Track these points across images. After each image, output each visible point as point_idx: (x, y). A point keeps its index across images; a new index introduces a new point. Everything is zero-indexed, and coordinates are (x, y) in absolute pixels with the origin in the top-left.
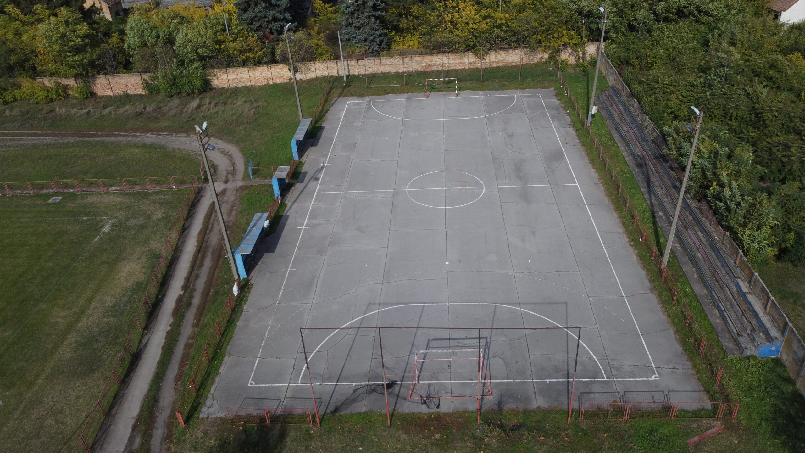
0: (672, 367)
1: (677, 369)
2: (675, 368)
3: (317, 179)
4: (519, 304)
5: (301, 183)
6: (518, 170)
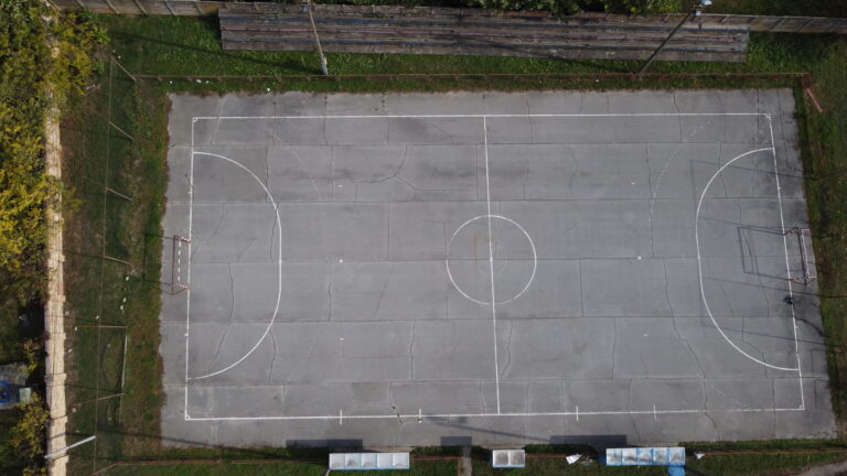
0: (757, 103)
1: (758, 99)
2: (758, 101)
3: (462, 420)
4: (696, 199)
5: (474, 438)
6: (448, 174)
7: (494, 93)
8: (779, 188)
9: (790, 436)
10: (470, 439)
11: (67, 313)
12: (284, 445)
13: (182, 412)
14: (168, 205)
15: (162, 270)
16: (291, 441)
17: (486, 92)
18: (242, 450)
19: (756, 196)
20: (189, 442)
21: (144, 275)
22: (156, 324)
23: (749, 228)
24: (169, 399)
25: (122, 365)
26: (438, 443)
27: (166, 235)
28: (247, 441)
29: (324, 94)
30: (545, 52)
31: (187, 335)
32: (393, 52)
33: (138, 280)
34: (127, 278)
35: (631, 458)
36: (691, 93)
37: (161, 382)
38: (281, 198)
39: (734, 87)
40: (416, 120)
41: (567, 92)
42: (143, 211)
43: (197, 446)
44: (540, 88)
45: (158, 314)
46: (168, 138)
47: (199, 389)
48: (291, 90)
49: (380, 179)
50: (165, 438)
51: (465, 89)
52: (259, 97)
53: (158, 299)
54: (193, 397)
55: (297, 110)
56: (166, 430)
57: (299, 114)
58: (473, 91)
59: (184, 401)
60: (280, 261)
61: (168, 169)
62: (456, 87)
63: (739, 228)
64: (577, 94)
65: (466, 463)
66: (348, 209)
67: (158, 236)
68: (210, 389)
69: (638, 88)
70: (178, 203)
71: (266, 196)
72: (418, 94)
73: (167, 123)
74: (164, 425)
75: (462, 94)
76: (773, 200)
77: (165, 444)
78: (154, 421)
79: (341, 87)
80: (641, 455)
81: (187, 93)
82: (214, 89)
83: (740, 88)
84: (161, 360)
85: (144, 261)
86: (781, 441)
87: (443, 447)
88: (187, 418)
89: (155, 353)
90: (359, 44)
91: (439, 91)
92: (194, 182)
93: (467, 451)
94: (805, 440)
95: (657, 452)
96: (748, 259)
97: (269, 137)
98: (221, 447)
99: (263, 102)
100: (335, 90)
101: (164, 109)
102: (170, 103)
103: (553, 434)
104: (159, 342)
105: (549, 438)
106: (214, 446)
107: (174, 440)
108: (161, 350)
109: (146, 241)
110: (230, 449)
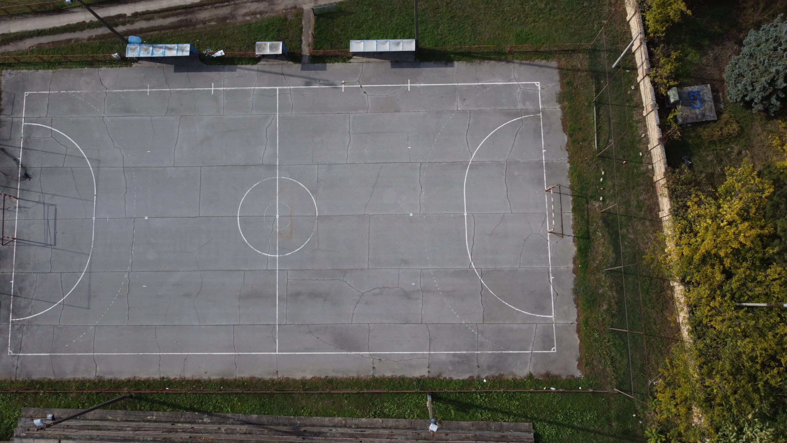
0: (18, 366)
1: (16, 369)
2: (17, 368)
3: (308, 84)
4: (89, 272)
5: (300, 69)
6: (314, 295)
7: (267, 377)
8: (12, 282)
9: (41, 72)
10: (303, 69)
11: (650, 167)
12: (456, 63)
13: (542, 88)
14: (571, 266)
15: (571, 207)
16: (451, 67)
17: (275, 377)
18: (490, 59)
19: (35, 275)
20: (535, 65)
21: (587, 203)
22: (571, 159)
23: (46, 245)
24: (555, 99)
25: (597, 124)
26: (329, 66)
27: (571, 239)
28: (486, 66)
29: (431, 376)
30: (215, 419)
31: (544, 151)
32: (364, 420)
33: (592, 197)
34: (601, 198)
35: (170, 49)
36: (79, 376)
37: (563, 112)
38: (468, 273)
39: (37, 382)
40: (342, 349)
41: (197, 377)
42: (594, 260)
43: (528, 62)
44: (223, 382)
45: (571, 168)
46: (578, 331)
47: (529, 106)
48: (463, 381)
49: (377, 291)
50: (555, 68)
51: (295, 381)
52: (494, 373)
53: (572, 181)
54: (535, 100)
55: (457, 359)
56: (555, 75)
57: (454, 355)
58: (288, 379)
59: (542, 97)
60: (465, 214)
61: (575, 301)
62: (304, 382)
63: (55, 245)
64: (188, 375)
65: (306, 51)
66: (405, 262)
67: (578, 237)
68: (520, 106)
69: (129, 381)
70: (562, 268)
71: (482, 275)
72: (340, 375)
73: (580, 347)
74: (557, 78)
75: (298, 376)
76: (20, 270)
77: (554, 64)
78: (565, 81)
79: (415, 383)
80: (161, 51)
81: (564, 377)
82: (538, 381)
83: (32, 381)
84: (564, 130)
85: (588, 214)
86: (48, 68)
87: (325, 62)
88: (538, 84)
89: (570, 136)
90: (397, 428)
91: (320, 379)
92: (549, 289)
93: (305, 60)
94: (29, 69)
95: (148, 53)
96: (52, 217)
97: (482, 332)
98: (508, 62)
99: (490, 368)
100: (420, 381)
101: (584, 361)
102: (579, 367)
103: (234, 73)
104: (567, 145)
105: (237, 70)
106: (513, 62)
107: (548, 67)
108: (566, 138)
109: (588, 232)
110: (500, 60)
